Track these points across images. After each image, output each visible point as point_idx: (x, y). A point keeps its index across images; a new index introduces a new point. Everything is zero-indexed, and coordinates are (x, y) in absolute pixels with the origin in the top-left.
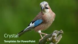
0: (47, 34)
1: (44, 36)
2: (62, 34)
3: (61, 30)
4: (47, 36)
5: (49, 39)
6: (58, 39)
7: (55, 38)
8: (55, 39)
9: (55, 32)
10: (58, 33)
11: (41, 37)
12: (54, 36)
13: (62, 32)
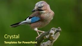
0: (44, 32)
1: (41, 34)
2: (60, 31)
3: (59, 28)
4: (44, 33)
5: (46, 36)
6: (56, 37)
7: (53, 35)
8: (52, 37)
9: (53, 30)
10: (55, 30)
11: (38, 34)
12: (52, 34)
13: (60, 29)
